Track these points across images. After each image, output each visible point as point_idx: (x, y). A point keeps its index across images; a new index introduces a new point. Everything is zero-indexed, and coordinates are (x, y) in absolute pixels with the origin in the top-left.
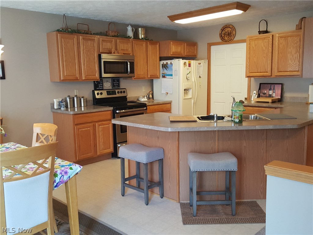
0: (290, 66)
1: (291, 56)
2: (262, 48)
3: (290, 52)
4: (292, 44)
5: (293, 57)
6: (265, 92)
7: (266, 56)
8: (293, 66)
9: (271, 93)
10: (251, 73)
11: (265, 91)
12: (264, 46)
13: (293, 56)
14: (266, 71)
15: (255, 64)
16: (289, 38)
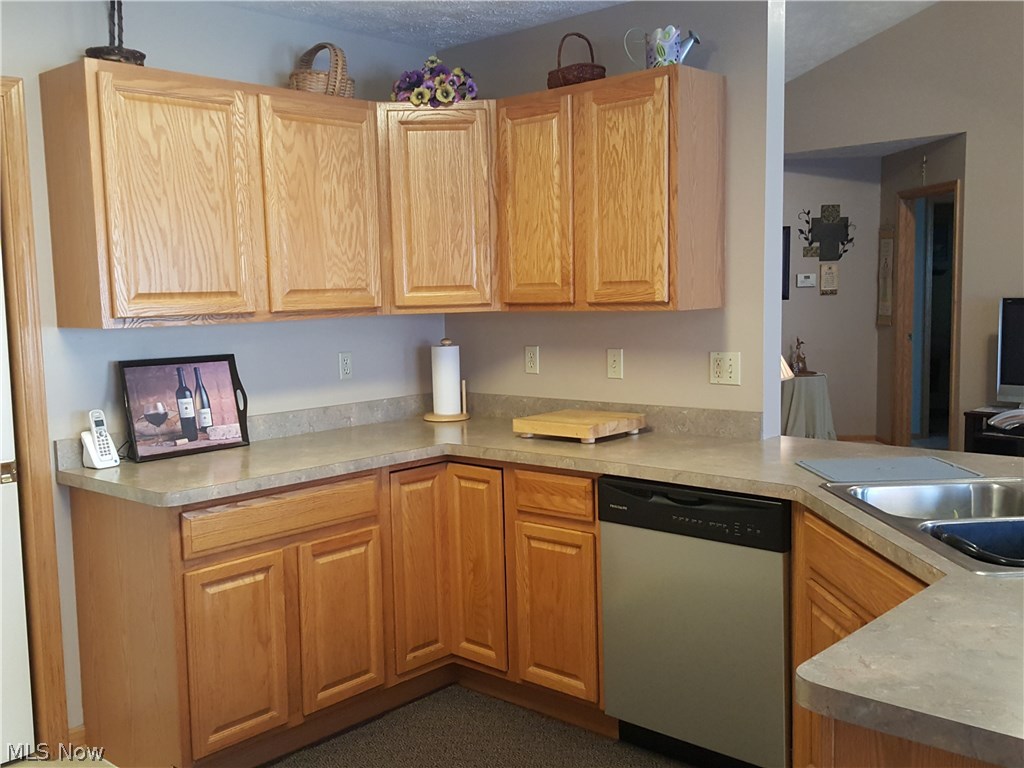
0: (335, 264)
1: (335, 221)
2: (200, 152)
3: (328, 197)
4: (334, 160)
5: (342, 227)
6: (161, 409)
7: (224, 202)
8: (344, 263)
9: (190, 413)
10: (139, 296)
11: (156, 407)
12: (208, 145)
13: (341, 217)
14: (228, 285)
15: (165, 244)
16: (319, 126)
